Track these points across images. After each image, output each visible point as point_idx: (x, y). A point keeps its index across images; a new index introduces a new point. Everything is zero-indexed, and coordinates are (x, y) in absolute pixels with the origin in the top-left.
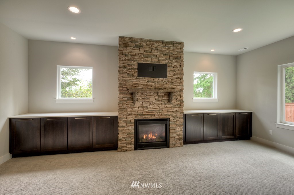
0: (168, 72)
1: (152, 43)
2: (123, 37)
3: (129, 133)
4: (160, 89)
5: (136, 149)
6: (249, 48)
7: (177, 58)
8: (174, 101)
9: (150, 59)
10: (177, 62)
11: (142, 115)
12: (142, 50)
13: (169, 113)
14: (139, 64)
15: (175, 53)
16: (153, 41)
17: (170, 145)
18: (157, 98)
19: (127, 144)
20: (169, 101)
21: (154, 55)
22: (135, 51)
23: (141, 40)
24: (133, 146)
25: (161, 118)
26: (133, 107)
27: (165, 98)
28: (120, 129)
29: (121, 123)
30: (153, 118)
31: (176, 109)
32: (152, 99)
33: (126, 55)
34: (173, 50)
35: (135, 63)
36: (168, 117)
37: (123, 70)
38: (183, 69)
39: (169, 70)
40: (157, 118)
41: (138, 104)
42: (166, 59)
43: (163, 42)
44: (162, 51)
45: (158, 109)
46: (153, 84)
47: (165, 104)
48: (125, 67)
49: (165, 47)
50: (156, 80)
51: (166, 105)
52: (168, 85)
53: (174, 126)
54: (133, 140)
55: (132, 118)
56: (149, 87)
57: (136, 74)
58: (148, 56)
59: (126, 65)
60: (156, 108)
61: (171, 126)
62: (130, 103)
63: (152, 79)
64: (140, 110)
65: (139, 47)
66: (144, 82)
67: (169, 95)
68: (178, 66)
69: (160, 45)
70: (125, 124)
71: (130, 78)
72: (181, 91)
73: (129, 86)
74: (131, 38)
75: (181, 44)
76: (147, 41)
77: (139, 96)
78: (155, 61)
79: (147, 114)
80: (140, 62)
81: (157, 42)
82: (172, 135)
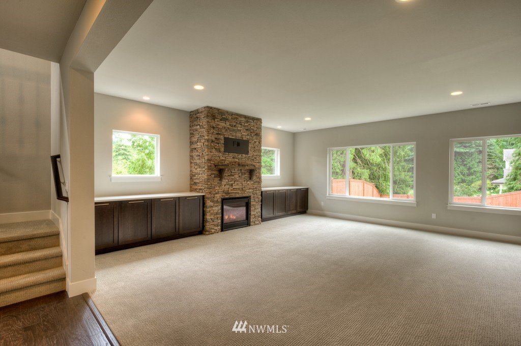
0: (249, 148)
1: (236, 116)
2: (211, 108)
3: (217, 214)
4: (243, 165)
5: (222, 230)
6: (307, 130)
7: (257, 134)
8: (254, 178)
9: (234, 134)
10: (257, 139)
11: (227, 193)
12: (228, 123)
13: (250, 191)
14: (225, 138)
15: (255, 129)
17: (251, 224)
18: (240, 175)
19: (215, 225)
20: (250, 178)
21: (238, 130)
22: (222, 124)
23: (227, 112)
24: (220, 227)
25: (244, 195)
26: (220, 185)
27: (247, 175)
28: (207, 210)
29: (208, 203)
30: (238, 196)
31: (255, 186)
32: (237, 176)
33: (214, 128)
34: (254, 126)
35: (222, 137)
36: (249, 194)
37: (211, 144)
38: (261, 146)
39: (250, 145)
40: (241, 195)
41: (224, 182)
42: (248, 135)
43: (245, 117)
44: (244, 126)
45: (241, 187)
46: (237, 160)
48: (213, 141)
49: (247, 122)
50: (240, 156)
51: (248, 182)
52: (249, 162)
53: (254, 203)
54: (220, 221)
55: (218, 197)
56: (234, 164)
57: (222, 149)
58: (234, 130)
59: (214, 139)
60: (239, 185)
61: (252, 203)
62: (217, 180)
63: (236, 155)
64: (226, 188)
65: (225, 120)
66: (229, 158)
67: (251, 172)
68: (258, 143)
69: (243, 119)
70: (212, 204)
71: (217, 154)
72: (260, 167)
73: (216, 162)
74: (218, 110)
75: (259, 120)
76: (232, 114)
77: (226, 174)
78: (238, 135)
79: (232, 192)
80: (226, 136)
81: (240, 116)
82: (252, 213)
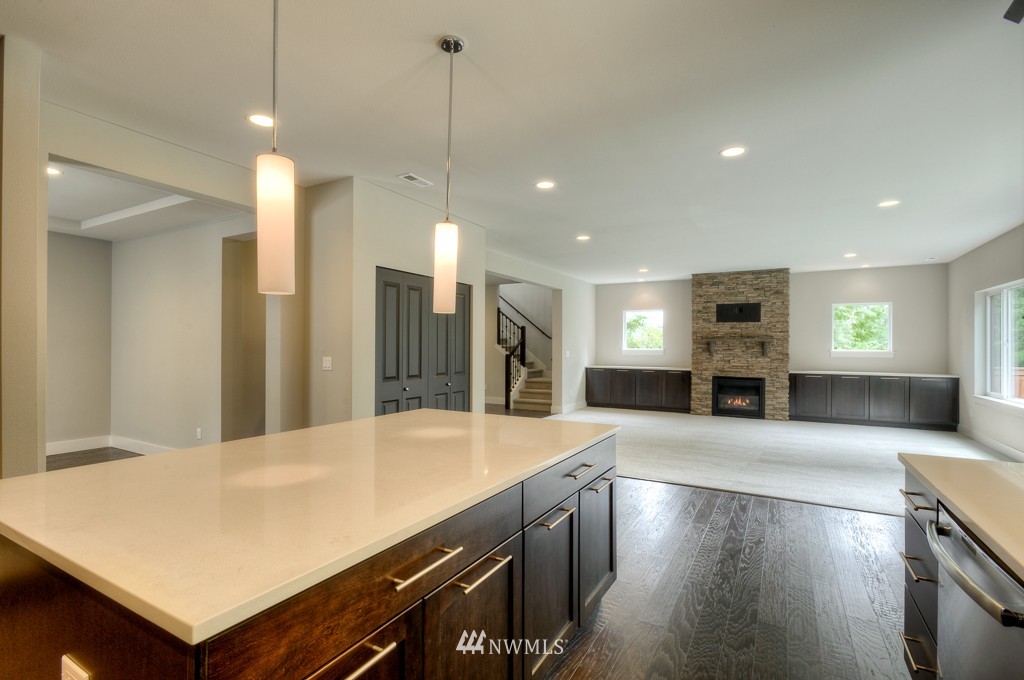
0: (762, 313)
1: (737, 276)
2: (697, 275)
3: (705, 393)
4: (748, 337)
5: (714, 414)
7: (777, 292)
8: (773, 354)
9: (733, 298)
10: (778, 298)
11: (722, 371)
12: (722, 287)
13: (764, 371)
14: (718, 306)
15: (774, 285)
16: (739, 273)
17: (767, 416)
18: (744, 349)
19: (703, 406)
20: (764, 354)
21: (740, 292)
22: (714, 290)
23: (721, 274)
24: (710, 410)
25: (751, 376)
26: (710, 360)
27: (757, 350)
28: (693, 387)
29: (694, 380)
30: (739, 375)
31: (775, 364)
32: (738, 351)
33: (700, 296)
34: (770, 282)
35: (714, 305)
36: (762, 376)
37: (697, 315)
38: (787, 308)
39: (763, 310)
40: (745, 376)
41: (717, 357)
42: (759, 296)
43: (753, 273)
44: (752, 285)
45: (746, 365)
46: (739, 330)
47: (757, 357)
48: (699, 311)
49: (756, 279)
50: (744, 325)
51: (759, 359)
52: (762, 332)
53: (771, 389)
54: (710, 402)
55: (709, 375)
56: (733, 336)
57: (714, 319)
58: (732, 294)
59: (700, 308)
60: (741, 362)
61: (767, 389)
62: (705, 355)
63: (737, 324)
64: (720, 365)
65: (719, 284)
66: (726, 328)
67: (762, 345)
68: (779, 303)
69: (750, 277)
70: (700, 381)
71: (706, 325)
72: (785, 340)
73: (705, 334)
74: (707, 275)
75: (785, 271)
76: (729, 274)
77: (718, 346)
78: (741, 299)
79: (729, 370)
80: (719, 303)
81: (744, 273)
82: (768, 402)
